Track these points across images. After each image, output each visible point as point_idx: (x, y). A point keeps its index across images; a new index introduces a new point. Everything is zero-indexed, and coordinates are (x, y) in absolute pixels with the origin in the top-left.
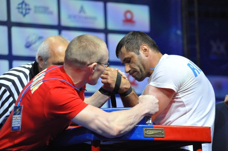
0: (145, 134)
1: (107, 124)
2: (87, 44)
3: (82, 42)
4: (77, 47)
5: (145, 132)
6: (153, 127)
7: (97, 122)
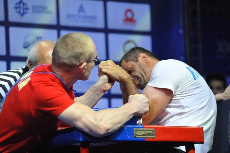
0: (135, 135)
1: (94, 122)
2: (74, 46)
3: (68, 45)
4: (64, 50)
5: (136, 132)
6: (143, 128)
7: (84, 119)
